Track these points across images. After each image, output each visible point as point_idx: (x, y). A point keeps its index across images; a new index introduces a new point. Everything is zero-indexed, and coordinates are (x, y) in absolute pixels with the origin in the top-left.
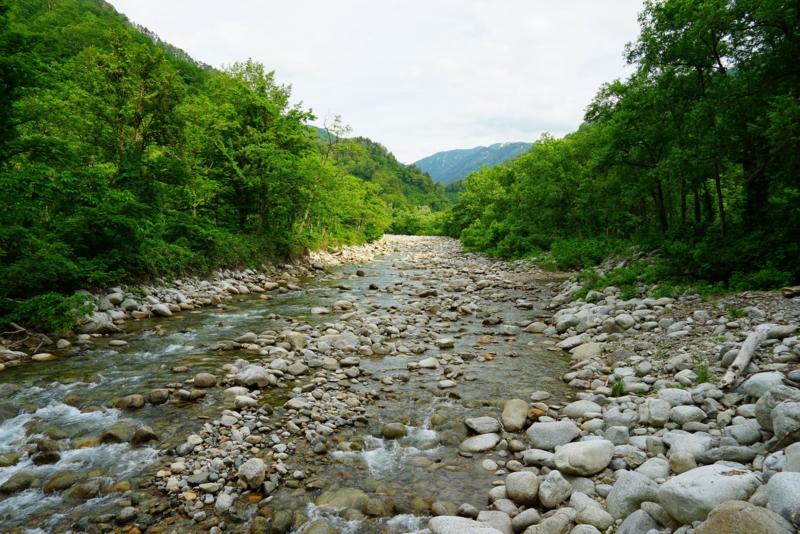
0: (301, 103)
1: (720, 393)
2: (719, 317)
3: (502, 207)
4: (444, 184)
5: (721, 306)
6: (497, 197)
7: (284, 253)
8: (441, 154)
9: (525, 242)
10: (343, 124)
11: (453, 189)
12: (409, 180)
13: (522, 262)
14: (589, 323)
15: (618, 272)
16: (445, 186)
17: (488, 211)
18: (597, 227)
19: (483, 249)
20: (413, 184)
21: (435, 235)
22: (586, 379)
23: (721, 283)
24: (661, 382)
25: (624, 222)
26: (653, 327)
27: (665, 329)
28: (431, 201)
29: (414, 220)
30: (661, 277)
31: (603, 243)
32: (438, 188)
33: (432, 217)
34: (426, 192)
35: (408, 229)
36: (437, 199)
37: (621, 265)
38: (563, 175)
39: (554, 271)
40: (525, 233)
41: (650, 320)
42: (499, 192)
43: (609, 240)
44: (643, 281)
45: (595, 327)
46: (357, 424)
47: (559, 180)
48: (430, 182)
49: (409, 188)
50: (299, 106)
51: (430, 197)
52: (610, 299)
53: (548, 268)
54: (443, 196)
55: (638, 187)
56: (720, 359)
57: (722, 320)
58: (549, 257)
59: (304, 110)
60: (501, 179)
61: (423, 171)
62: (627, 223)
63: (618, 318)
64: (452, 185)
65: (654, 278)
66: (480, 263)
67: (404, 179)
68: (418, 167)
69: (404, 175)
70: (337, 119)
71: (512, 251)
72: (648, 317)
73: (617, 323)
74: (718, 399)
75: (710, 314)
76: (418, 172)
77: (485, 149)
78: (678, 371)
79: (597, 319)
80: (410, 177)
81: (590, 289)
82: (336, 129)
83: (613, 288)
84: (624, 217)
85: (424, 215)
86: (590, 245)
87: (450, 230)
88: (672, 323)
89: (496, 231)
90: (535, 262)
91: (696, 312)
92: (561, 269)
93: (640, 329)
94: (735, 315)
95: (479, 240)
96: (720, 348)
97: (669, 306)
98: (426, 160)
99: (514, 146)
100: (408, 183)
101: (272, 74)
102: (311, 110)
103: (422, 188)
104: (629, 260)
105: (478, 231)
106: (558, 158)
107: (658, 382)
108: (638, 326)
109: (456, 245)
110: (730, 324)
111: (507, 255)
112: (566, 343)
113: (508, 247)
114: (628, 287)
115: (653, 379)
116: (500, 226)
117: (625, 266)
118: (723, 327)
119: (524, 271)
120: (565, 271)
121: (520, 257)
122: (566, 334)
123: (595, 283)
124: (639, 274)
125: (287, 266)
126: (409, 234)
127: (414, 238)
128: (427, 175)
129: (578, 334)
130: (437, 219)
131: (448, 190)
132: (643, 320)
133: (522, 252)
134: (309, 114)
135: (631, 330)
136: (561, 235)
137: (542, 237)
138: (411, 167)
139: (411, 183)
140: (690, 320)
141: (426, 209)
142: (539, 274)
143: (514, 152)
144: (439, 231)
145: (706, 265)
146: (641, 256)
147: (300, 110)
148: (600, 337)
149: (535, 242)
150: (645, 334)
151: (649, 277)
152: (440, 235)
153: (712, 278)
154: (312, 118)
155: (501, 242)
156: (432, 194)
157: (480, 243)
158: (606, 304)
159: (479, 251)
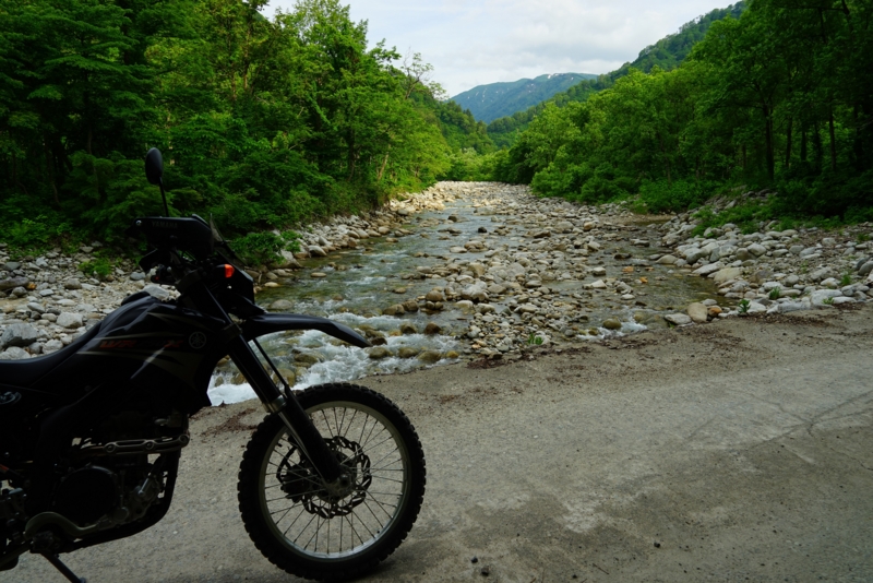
0: (384, 41)
1: (867, 288)
2: (846, 242)
3: (576, 148)
4: (486, 124)
5: (846, 234)
6: (572, 138)
7: (373, 200)
8: (480, 89)
9: (611, 185)
10: (423, 63)
11: (495, 129)
12: (448, 119)
13: (611, 205)
14: (721, 253)
15: (730, 211)
16: (487, 125)
17: (561, 153)
18: (683, 168)
19: (560, 194)
20: (453, 123)
21: (484, 180)
22: (739, 292)
23: (836, 217)
24: (809, 287)
25: (715, 163)
26: (785, 254)
27: (797, 254)
28: (473, 142)
29: (460, 164)
30: (775, 214)
31: (693, 185)
32: (481, 128)
33: (480, 161)
34: (467, 133)
35: (456, 174)
36: (479, 140)
37: (732, 204)
38: (655, 115)
39: (645, 214)
40: (610, 176)
41: (781, 248)
42: (573, 133)
43: (699, 182)
44: (759, 218)
45: (728, 256)
46: (581, 321)
47: (651, 119)
48: (471, 121)
49: (448, 128)
50: (381, 44)
51: (472, 138)
52: (731, 234)
53: (638, 211)
54: (486, 136)
55: (751, 129)
56: (858, 269)
57: (849, 244)
58: (637, 200)
59: (388, 48)
60: (574, 119)
61: (464, 108)
62: (718, 165)
63: (749, 247)
64: (495, 124)
65: (770, 215)
66: (565, 207)
67: (442, 118)
68: (457, 104)
69: (442, 113)
70: (417, 57)
71: (597, 195)
72: (779, 246)
73: (749, 251)
74: (865, 292)
75: (838, 241)
76: (458, 110)
77: (530, 81)
78: (823, 280)
79: (729, 249)
80: (449, 115)
81: (707, 226)
82: (416, 68)
83: (731, 225)
84: (715, 158)
85: (471, 159)
86: (681, 187)
87: (501, 175)
88: (803, 249)
89: (576, 175)
90: (624, 205)
91: (825, 239)
92: (652, 212)
93: (771, 256)
94: (862, 240)
95: (555, 185)
96: (855, 263)
97: (795, 236)
98: (461, 95)
99: (563, 77)
100: (446, 122)
101: (347, 8)
102: (395, 48)
103: (463, 128)
104: (738, 200)
105: (552, 174)
106: (650, 96)
107: (807, 289)
108: (769, 253)
109: (522, 191)
110: (858, 246)
111: (592, 199)
112: (703, 270)
113: (592, 191)
114: (745, 222)
115: (802, 286)
116: (581, 168)
117: (735, 205)
118: (852, 249)
119: (616, 214)
120: (656, 214)
121: (605, 201)
122: (697, 264)
123: (707, 221)
124: (754, 212)
125: (377, 212)
126: (455, 180)
127: (462, 184)
128: (468, 112)
129: (712, 262)
130: (485, 163)
131: (490, 130)
132: (773, 248)
133: (608, 195)
134: (392, 53)
135: (763, 256)
136: (648, 178)
137: (628, 180)
138: (451, 104)
139: (450, 122)
140: (819, 245)
141: (471, 152)
142: (631, 217)
143: (563, 84)
144: (488, 176)
145: (822, 202)
146: (750, 195)
147: (383, 48)
148: (735, 263)
149: (622, 185)
150: (777, 259)
151: (764, 214)
152: (489, 180)
153: (828, 212)
154: (397, 57)
155: (584, 186)
156: (473, 134)
157: (557, 187)
158: (727, 238)
159: (555, 195)
